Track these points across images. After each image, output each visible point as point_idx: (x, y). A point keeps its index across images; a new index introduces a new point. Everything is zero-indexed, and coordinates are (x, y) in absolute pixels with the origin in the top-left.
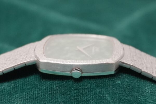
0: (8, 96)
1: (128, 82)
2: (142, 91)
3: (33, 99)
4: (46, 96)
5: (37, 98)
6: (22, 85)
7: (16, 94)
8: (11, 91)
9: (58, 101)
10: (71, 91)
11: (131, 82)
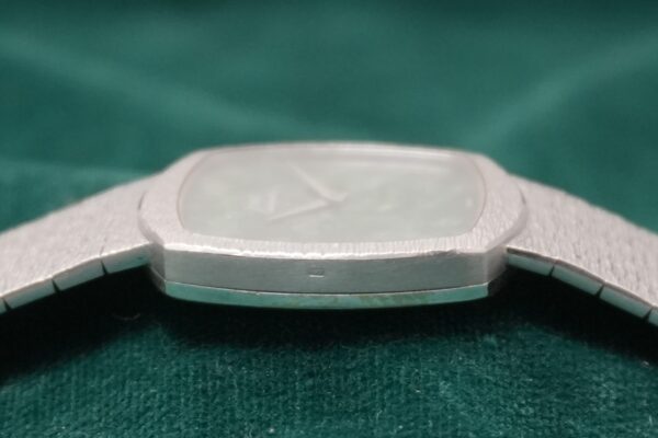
0: (27, 422)
1: (527, 343)
2: (583, 394)
3: (130, 421)
4: (183, 400)
5: (144, 414)
6: (85, 376)
7: (62, 412)
8: (40, 404)
9: (233, 421)
10: (290, 379)
11: (540, 343)
